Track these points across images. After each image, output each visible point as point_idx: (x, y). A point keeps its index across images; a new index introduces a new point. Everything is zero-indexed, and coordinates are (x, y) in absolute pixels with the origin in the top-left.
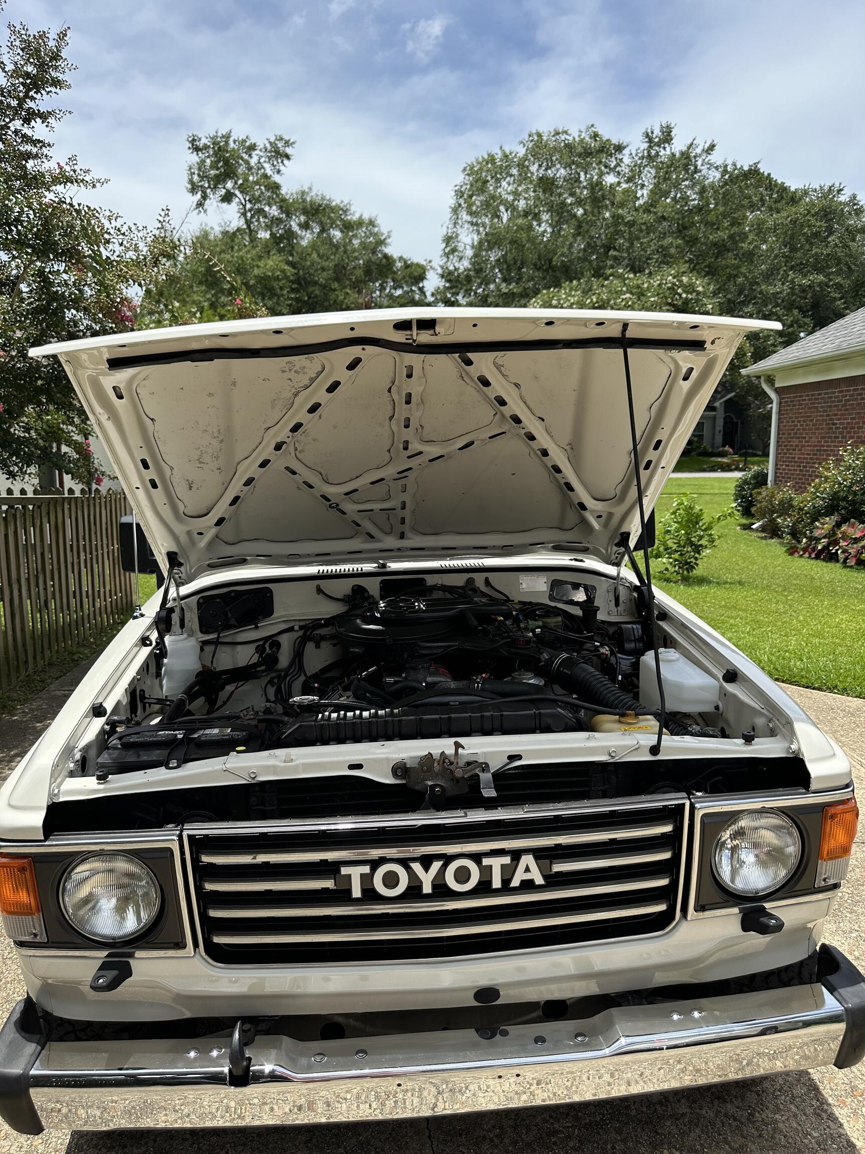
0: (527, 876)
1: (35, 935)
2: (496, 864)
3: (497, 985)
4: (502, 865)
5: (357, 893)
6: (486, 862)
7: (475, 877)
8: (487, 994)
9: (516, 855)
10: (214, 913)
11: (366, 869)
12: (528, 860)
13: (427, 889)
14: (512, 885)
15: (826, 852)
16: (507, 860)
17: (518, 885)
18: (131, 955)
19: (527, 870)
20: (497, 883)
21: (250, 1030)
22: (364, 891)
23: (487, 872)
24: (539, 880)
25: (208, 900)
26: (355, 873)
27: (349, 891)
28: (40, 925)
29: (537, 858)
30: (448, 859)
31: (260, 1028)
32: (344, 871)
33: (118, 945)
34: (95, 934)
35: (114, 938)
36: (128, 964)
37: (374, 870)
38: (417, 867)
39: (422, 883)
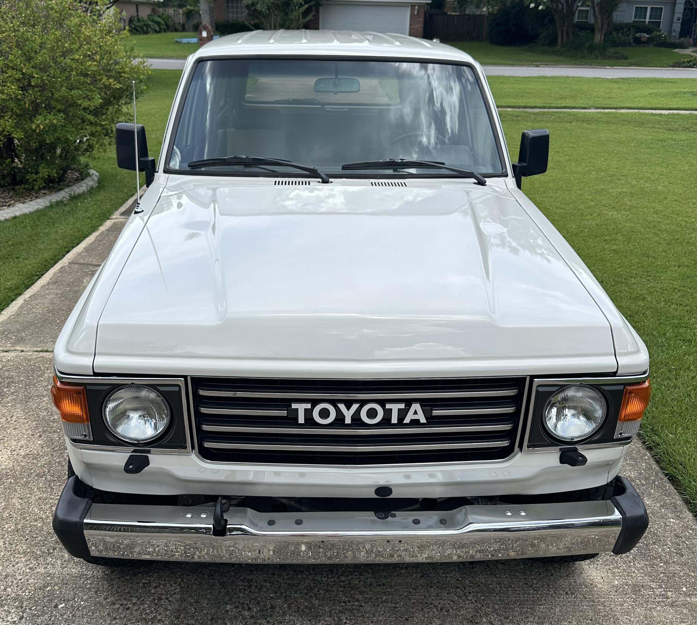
0: (415, 417)
1: (85, 436)
2: (395, 408)
3: (391, 485)
4: (399, 409)
5: (301, 420)
6: (388, 406)
7: (380, 415)
8: (384, 490)
9: (409, 403)
10: (205, 428)
11: (309, 406)
12: (416, 407)
13: (348, 421)
14: (404, 422)
15: (623, 416)
16: (402, 406)
17: (408, 422)
18: (149, 452)
19: (416, 413)
20: (394, 420)
21: (226, 503)
22: (306, 419)
23: (388, 413)
24: (423, 420)
25: (202, 418)
26: (301, 408)
27: (297, 419)
28: (89, 430)
29: (422, 406)
30: (363, 403)
31: (232, 503)
32: (294, 406)
33: (141, 445)
34: (125, 438)
35: (138, 441)
36: (147, 457)
37: (313, 406)
38: (342, 407)
39: (345, 417)
